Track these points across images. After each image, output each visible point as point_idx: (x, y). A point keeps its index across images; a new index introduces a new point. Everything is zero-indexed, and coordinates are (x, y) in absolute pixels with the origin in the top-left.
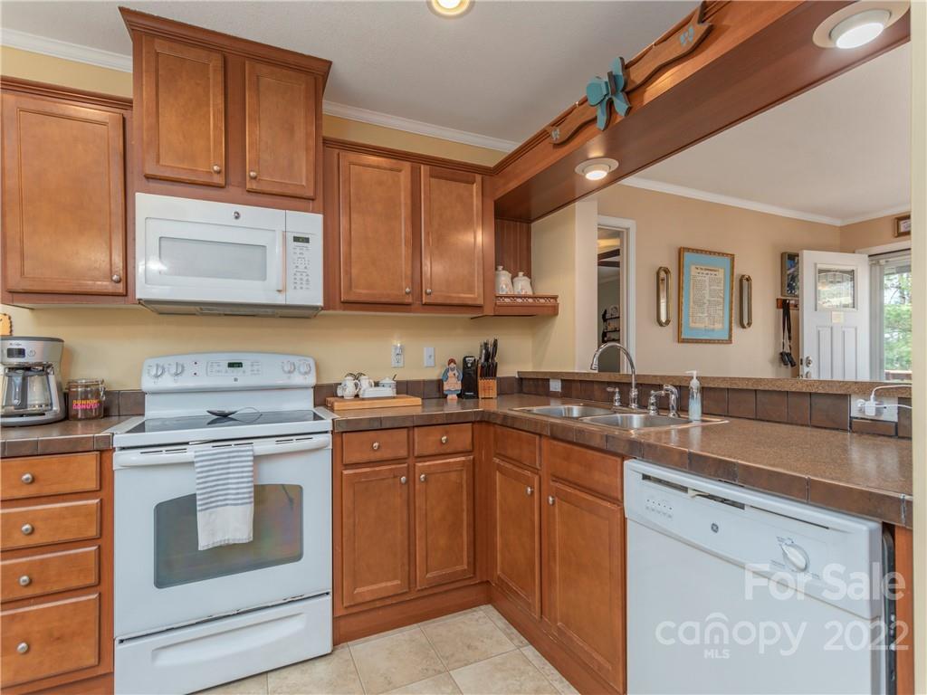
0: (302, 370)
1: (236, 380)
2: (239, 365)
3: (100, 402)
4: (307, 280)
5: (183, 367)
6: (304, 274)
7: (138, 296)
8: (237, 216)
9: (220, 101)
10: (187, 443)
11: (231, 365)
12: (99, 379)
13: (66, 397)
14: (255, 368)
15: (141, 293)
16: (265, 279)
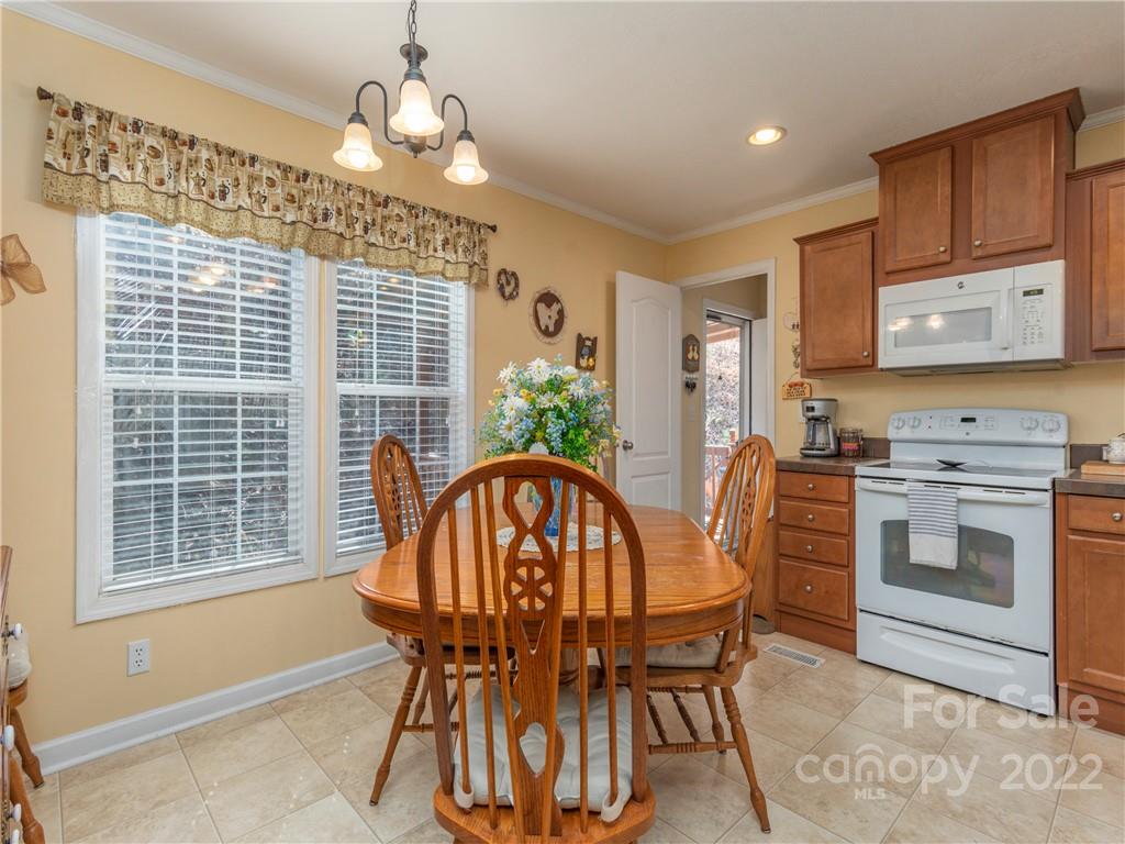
0: (1047, 427)
1: (967, 434)
2: (973, 420)
3: (859, 446)
4: (1040, 334)
5: (920, 420)
6: (1036, 328)
7: (880, 366)
8: (961, 286)
9: (948, 189)
10: (904, 480)
11: (964, 420)
12: (859, 428)
13: (839, 440)
14: (990, 423)
15: (882, 364)
16: (989, 339)
